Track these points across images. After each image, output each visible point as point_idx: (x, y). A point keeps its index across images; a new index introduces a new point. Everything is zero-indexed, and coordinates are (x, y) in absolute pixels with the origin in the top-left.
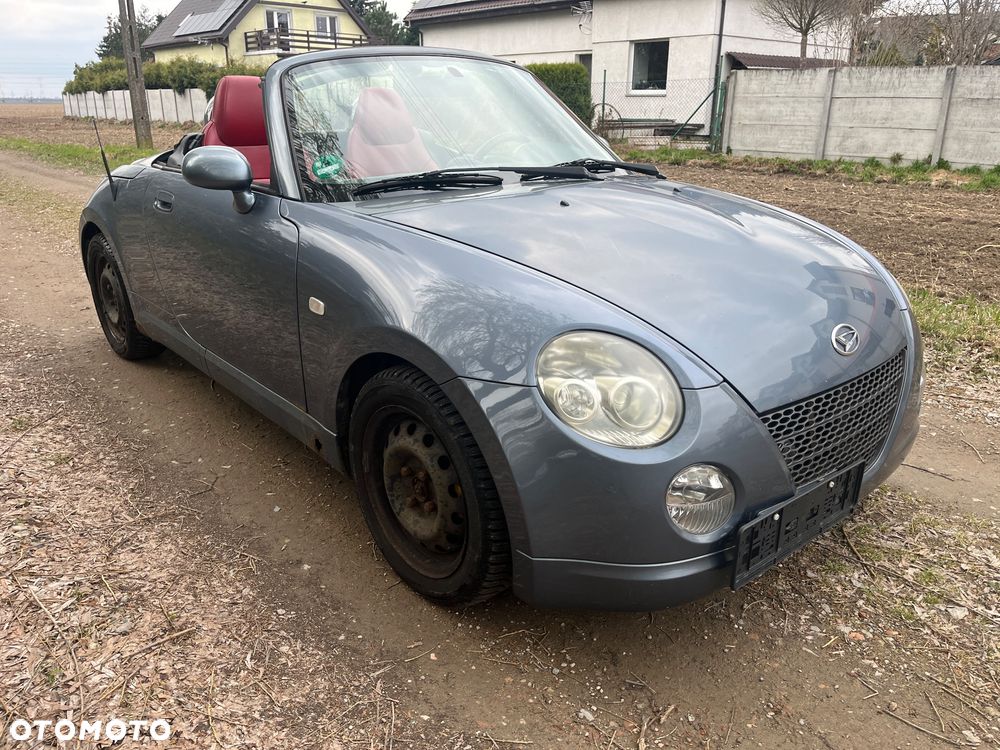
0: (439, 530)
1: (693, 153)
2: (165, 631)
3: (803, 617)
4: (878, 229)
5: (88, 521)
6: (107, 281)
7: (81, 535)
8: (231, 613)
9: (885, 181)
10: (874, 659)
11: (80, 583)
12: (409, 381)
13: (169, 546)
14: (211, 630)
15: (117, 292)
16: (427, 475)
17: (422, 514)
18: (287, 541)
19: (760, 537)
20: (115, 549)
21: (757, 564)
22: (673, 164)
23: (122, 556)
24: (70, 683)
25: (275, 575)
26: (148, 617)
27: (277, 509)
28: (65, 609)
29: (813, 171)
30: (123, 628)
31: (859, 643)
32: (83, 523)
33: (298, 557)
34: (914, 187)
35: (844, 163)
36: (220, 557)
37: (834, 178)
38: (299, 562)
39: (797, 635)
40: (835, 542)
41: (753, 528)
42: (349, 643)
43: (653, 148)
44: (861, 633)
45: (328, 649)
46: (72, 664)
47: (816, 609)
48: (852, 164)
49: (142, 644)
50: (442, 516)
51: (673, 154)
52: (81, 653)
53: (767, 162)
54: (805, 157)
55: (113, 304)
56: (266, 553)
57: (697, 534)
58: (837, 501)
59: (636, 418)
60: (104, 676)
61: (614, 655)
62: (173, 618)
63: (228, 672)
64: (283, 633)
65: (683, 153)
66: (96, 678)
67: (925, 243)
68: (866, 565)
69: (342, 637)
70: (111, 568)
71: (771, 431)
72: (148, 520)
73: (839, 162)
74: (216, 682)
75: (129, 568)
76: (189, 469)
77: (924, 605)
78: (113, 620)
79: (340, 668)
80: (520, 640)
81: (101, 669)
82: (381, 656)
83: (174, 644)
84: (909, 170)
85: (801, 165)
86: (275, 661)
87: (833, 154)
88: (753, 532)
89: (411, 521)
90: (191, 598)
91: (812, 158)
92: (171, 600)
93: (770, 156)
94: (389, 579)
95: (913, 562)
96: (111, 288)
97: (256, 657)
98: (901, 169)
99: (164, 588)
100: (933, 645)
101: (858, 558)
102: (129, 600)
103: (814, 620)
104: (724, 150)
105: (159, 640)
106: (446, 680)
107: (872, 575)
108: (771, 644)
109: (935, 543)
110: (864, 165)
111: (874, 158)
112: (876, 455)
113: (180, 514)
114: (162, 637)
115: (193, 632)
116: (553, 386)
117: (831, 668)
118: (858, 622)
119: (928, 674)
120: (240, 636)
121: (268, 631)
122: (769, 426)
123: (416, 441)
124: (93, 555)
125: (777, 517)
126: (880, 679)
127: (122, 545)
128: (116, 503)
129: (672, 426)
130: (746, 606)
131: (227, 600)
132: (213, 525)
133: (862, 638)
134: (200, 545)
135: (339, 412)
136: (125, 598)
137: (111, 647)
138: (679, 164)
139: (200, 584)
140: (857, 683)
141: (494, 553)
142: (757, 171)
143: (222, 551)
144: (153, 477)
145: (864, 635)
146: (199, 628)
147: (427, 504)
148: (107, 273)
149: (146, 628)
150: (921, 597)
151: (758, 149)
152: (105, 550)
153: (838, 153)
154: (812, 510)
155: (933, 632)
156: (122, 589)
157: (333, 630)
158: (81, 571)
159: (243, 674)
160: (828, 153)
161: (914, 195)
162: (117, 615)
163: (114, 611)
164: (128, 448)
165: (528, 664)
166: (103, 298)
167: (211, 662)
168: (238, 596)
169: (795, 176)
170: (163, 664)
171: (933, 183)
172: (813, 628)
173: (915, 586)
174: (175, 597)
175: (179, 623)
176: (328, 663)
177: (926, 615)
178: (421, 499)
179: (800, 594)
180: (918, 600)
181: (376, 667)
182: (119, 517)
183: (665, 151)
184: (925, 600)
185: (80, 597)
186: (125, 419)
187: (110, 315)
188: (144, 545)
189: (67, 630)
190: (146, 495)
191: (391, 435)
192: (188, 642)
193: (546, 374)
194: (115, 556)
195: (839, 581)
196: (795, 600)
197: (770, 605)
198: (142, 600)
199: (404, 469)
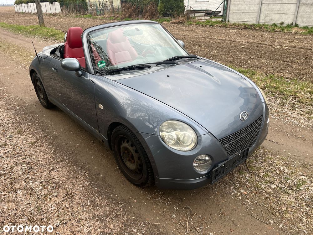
0: (136, 168)
1: (217, 22)
2: (66, 195)
3: (232, 188)
4: (272, 52)
5: (42, 163)
6: (39, 86)
7: (41, 167)
8: (83, 189)
9: (278, 31)
10: (249, 200)
11: (43, 182)
12: (126, 130)
13: (65, 170)
14: (78, 194)
15: (42, 90)
16: (132, 154)
17: (131, 163)
18: (96, 167)
19: (219, 171)
20: (51, 171)
21: (218, 178)
22: (210, 26)
23: (53, 173)
24: (44, 211)
25: (93, 178)
26: (62, 191)
27: (92, 158)
28: (40, 190)
29: (255, 28)
30: (56, 194)
31: (245, 195)
32: (41, 163)
33: (99, 172)
34: (287, 34)
35: (265, 25)
36: (78, 173)
37: (262, 30)
38: (99, 174)
39: (230, 193)
40: (243, 165)
41: (216, 170)
42: (114, 197)
43: (204, 21)
44: (246, 192)
45: (108, 199)
46: (44, 205)
47: (236, 185)
48: (268, 25)
49: (61, 199)
50: (136, 165)
51: (210, 23)
52: (46, 202)
53: (240, 25)
54: (253, 23)
55: (41, 92)
56: (91, 171)
57: (202, 171)
58: (241, 158)
59: (186, 142)
60: (52, 208)
61: (182, 199)
62: (68, 191)
63: (83, 206)
64: (97, 195)
65: (214, 22)
66: (50, 209)
67: (286, 57)
68: (250, 172)
69: (112, 196)
70: (50, 177)
71: (222, 144)
72: (58, 162)
73: (264, 25)
74: (80, 209)
75: (55, 177)
76: (68, 145)
77: (264, 184)
78: (53, 192)
79: (111, 204)
80: (157, 195)
81: (51, 206)
82: (122, 201)
83: (69, 199)
84: (286, 27)
85: (251, 26)
86: (95, 203)
87: (262, 22)
88: (217, 170)
89: (128, 164)
90: (72, 185)
91: (255, 23)
92: (67, 186)
93: (242, 23)
94: (123, 178)
95: (263, 171)
96: (40, 88)
97: (91, 202)
98: (283, 27)
99: (65, 182)
100: (265, 196)
101: (249, 170)
102: (56, 186)
103: (235, 188)
104: (227, 21)
105: (65, 198)
106: (139, 207)
107: (252, 175)
108: (222, 196)
109: (270, 165)
110: (272, 26)
111: (275, 23)
112: (253, 144)
113: (67, 160)
114: (66, 197)
115: (74, 195)
116: (164, 135)
117: (237, 202)
118: (246, 189)
119: (262, 204)
120: (86, 196)
121: (93, 194)
122: (221, 142)
123: (129, 145)
124: (45, 173)
125: (223, 165)
126: (250, 205)
127: (53, 169)
128: (49, 156)
129: (195, 145)
130: (217, 185)
131: (81, 186)
132: (76, 163)
133: (246, 193)
134: (73, 169)
135: (108, 134)
136: (55, 186)
137: (53, 200)
138: (212, 26)
139: (74, 181)
140: (244, 207)
141: (150, 176)
142: (237, 28)
143: (79, 171)
144: (58, 148)
145: (247, 193)
146: (75, 194)
147: (132, 161)
148: (38, 84)
149: (61, 195)
150: (264, 181)
151: (238, 20)
152: (48, 171)
153: (263, 22)
154: (234, 162)
155: (265, 192)
156: (54, 183)
157: (109, 194)
158: (43, 178)
159: (87, 207)
160: (260, 22)
161: (286, 37)
162: (54, 191)
163: (53, 190)
164: (50, 139)
165: (160, 202)
166: (38, 90)
167: (79, 203)
168: (84, 184)
169: (249, 30)
170: (67, 204)
171: (293, 32)
172: (234, 191)
173: (263, 178)
174: (68, 185)
175: (70, 193)
176: (108, 203)
177: (264, 187)
178: (131, 159)
179: (232, 181)
180: (263, 182)
181: (121, 204)
182: (50, 161)
183: (208, 22)
184: (265, 182)
185: (43, 186)
186: (48, 129)
187: (40, 95)
188: (58, 170)
189: (41, 196)
190: (57, 154)
191: (122, 142)
192: (73, 198)
193: (162, 131)
194: (51, 173)
195: (243, 177)
196: (230, 183)
197: (224, 184)
198: (59, 186)
199: (126, 151)
